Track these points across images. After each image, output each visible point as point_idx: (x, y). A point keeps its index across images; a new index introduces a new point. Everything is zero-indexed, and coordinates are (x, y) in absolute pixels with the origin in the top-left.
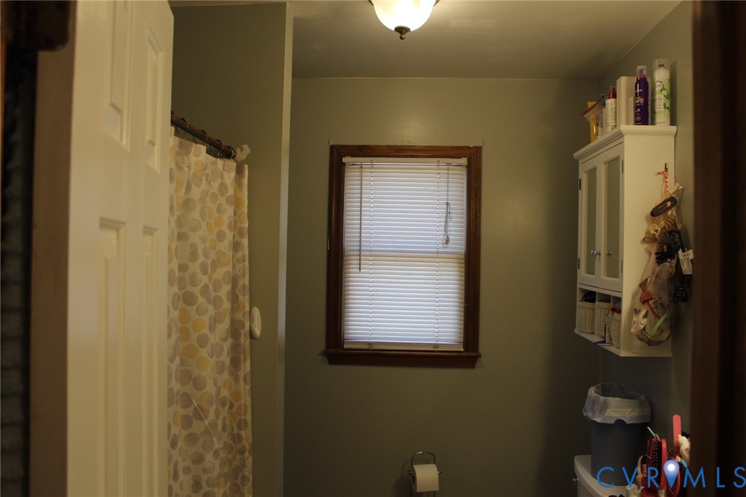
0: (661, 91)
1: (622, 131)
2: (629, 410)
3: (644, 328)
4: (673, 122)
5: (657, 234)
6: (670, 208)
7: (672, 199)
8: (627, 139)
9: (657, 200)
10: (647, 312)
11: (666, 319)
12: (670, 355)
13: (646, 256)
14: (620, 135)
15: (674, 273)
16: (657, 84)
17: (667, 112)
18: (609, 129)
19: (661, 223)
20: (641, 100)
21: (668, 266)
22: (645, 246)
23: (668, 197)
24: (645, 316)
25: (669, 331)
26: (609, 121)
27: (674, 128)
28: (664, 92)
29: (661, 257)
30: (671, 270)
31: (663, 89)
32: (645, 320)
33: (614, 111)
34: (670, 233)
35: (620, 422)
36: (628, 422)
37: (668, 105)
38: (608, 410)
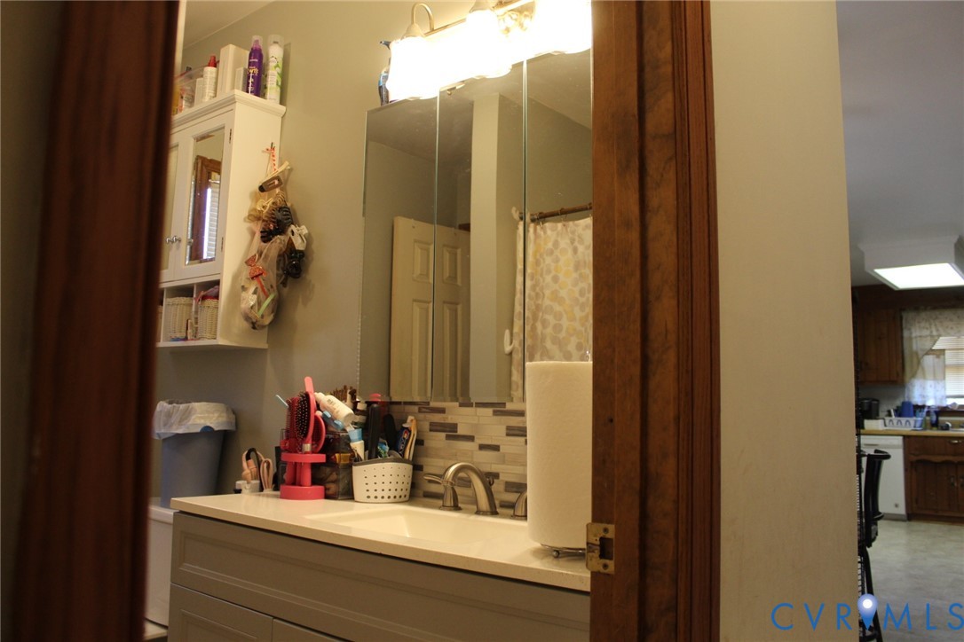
0: (275, 67)
1: (236, 97)
2: (216, 415)
3: (252, 307)
4: (282, 102)
5: (265, 211)
6: (277, 186)
7: (277, 178)
8: (238, 107)
9: (262, 179)
10: (257, 288)
11: (273, 300)
12: (265, 346)
13: (247, 237)
14: (232, 101)
15: (284, 249)
16: (271, 59)
17: (279, 89)
18: (207, 99)
19: (267, 203)
20: (254, 70)
21: (279, 242)
22: (248, 225)
23: (276, 175)
24: (255, 293)
25: (272, 316)
26: (207, 91)
27: (283, 108)
28: (277, 68)
29: (267, 236)
30: (281, 246)
31: (277, 66)
32: (255, 296)
33: (214, 81)
34: (280, 209)
35: (207, 431)
36: (216, 429)
37: (280, 83)
38: (193, 417)
